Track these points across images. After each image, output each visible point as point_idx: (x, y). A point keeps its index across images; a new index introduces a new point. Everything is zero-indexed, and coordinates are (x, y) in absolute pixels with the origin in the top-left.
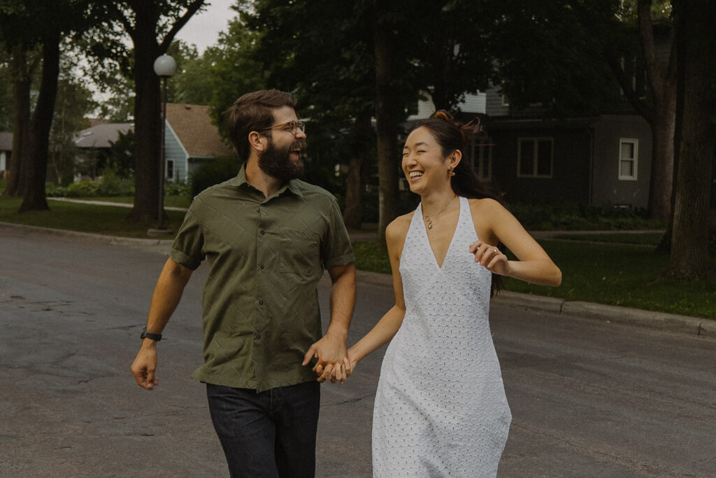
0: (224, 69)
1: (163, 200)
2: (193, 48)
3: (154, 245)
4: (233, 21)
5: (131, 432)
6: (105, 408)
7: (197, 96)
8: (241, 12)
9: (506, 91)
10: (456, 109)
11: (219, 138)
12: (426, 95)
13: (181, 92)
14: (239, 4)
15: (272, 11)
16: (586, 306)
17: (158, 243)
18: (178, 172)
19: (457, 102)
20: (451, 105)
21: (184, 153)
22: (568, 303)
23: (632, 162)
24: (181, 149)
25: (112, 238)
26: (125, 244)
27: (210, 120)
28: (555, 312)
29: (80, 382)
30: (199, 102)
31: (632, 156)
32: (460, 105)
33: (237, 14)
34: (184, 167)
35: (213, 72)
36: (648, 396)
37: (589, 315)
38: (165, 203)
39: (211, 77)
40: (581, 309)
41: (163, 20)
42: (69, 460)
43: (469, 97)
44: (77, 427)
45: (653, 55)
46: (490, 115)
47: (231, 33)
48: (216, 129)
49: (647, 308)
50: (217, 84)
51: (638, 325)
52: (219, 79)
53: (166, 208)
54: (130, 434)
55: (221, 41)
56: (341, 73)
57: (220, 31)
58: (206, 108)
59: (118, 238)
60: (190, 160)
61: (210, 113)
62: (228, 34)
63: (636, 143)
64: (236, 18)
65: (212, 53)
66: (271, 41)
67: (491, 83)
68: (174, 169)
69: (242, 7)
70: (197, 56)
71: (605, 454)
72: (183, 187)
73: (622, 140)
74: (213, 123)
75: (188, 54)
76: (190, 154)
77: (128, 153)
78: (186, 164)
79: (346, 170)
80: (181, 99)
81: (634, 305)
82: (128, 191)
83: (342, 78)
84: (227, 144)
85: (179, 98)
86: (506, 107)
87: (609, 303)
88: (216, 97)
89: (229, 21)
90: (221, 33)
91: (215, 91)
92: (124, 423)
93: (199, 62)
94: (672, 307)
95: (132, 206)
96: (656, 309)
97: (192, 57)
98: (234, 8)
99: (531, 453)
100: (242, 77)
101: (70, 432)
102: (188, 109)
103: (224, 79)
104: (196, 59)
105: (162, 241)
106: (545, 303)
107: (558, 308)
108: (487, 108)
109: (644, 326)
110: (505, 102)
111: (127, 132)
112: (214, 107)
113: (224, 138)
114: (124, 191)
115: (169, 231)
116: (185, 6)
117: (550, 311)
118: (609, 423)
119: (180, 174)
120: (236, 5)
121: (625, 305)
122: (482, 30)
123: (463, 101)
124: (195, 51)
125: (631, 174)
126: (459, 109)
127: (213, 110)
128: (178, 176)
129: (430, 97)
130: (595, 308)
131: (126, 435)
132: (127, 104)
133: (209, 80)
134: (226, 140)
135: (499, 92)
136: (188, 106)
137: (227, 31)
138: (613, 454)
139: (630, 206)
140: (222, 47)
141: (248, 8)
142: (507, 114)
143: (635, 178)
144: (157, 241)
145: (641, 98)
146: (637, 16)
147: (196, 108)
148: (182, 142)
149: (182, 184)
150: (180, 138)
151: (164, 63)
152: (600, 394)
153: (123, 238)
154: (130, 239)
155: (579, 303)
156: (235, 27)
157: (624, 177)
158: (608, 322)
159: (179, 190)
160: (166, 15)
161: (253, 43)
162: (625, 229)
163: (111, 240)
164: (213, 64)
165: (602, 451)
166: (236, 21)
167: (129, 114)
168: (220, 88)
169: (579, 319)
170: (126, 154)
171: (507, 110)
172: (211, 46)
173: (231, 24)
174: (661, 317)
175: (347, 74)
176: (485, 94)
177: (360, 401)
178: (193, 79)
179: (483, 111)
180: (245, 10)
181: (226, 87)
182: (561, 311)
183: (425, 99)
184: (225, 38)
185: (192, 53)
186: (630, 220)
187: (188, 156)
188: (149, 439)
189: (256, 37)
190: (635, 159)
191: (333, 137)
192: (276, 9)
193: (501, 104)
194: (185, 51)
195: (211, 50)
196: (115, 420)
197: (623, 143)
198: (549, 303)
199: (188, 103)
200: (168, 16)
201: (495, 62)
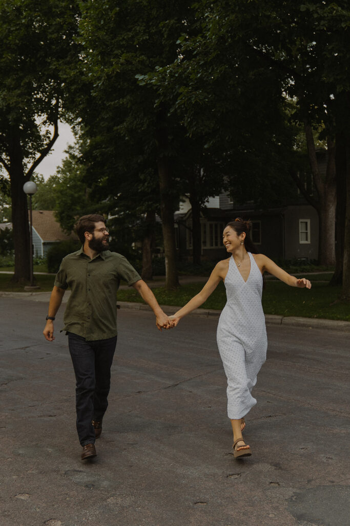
0: (62, 188)
1: (33, 268)
2: (41, 177)
3: (29, 296)
4: (65, 159)
5: (42, 414)
6: (22, 400)
7: (46, 205)
8: (70, 154)
9: (233, 195)
10: (204, 206)
11: (61, 229)
12: (184, 199)
13: (35, 204)
14: (69, 149)
15: (94, 152)
16: (296, 319)
17: (32, 295)
18: (37, 251)
19: (204, 202)
20: (201, 204)
21: (40, 240)
22: (285, 318)
23: (307, 233)
24: (38, 237)
25: (3, 293)
26: (11, 296)
27: (54, 219)
28: (278, 324)
29: (2, 384)
30: (47, 209)
31: (307, 230)
32: (206, 204)
33: (67, 155)
34: (41, 248)
35: (55, 190)
36: (347, 372)
37: (299, 325)
38: (34, 270)
39: (54, 194)
40: (293, 321)
41: (25, 160)
42: (6, 436)
43: (211, 199)
44: (7, 414)
45: (317, 170)
46: (222, 209)
47: (64, 166)
48: (59, 224)
49: (333, 319)
50: (58, 197)
51: (328, 329)
52: (59, 194)
53: (34, 273)
54: (41, 416)
55: (58, 172)
56: (139, 188)
57: (58, 166)
58: (52, 213)
59: (7, 293)
60: (44, 244)
61: (55, 215)
62: (62, 167)
63: (309, 221)
64: (67, 158)
65: (53, 179)
66: (92, 171)
67: (223, 190)
68: (34, 249)
69: (71, 151)
70: (44, 181)
71: (334, 410)
72: (40, 260)
73: (300, 220)
74: (57, 221)
75: (38, 181)
76: (44, 240)
77: (6, 241)
78: (42, 246)
79: (139, 245)
80: (36, 207)
81: (324, 318)
82: (7, 264)
83: (140, 190)
84: (66, 233)
85: (35, 207)
86: (231, 204)
87: (310, 317)
88: (58, 205)
89: (63, 160)
90: (58, 167)
91: (57, 202)
92: (36, 409)
93: (46, 185)
94: (347, 317)
95: (13, 273)
96: (338, 319)
97: (41, 182)
98: (66, 152)
99: (289, 412)
100: (73, 193)
101: (3, 417)
102: (42, 213)
103: (62, 195)
104: (43, 183)
105: (34, 293)
106: (272, 319)
107: (280, 321)
108: (220, 205)
109: (332, 329)
110: (231, 201)
111: (5, 228)
112: (57, 212)
113: (64, 229)
114: (5, 264)
115: (38, 287)
116: (39, 151)
117: (275, 323)
118: (330, 390)
119: (38, 252)
120: (67, 150)
121: (319, 317)
122: (216, 159)
123: (208, 202)
124: (43, 179)
125: (307, 240)
126: (205, 206)
127: (57, 213)
128: (37, 253)
129: (187, 200)
130: (302, 320)
131: (38, 417)
132: (3, 212)
133: (53, 195)
134: (65, 231)
135: (228, 195)
136: (41, 211)
137: (61, 166)
138: (338, 410)
139: (307, 258)
140: (59, 176)
141: (74, 151)
142: (232, 208)
143: (309, 242)
144: (30, 293)
145: (311, 195)
146: (306, 148)
147: (46, 212)
148: (38, 233)
149: (40, 258)
150: (37, 231)
151: (29, 186)
152: (319, 373)
153: (10, 293)
154: (14, 293)
155: (292, 318)
156: (67, 164)
157: (302, 242)
158: (311, 328)
159: (39, 262)
160: (27, 157)
161: (78, 172)
162: (306, 272)
163: (2, 294)
164: (54, 186)
165: (331, 408)
166: (67, 160)
167: (4, 218)
168: (60, 200)
169: (293, 327)
170: (5, 242)
171: (232, 205)
172: (53, 175)
173: (64, 161)
174: (342, 323)
175: (143, 188)
176: (218, 197)
177: (178, 386)
178: (42, 196)
179: (218, 207)
180: (73, 153)
181: (64, 199)
182: (281, 323)
183: (184, 201)
184: (60, 170)
185: (40, 180)
186: (308, 267)
187: (42, 241)
188: (54, 418)
189: (80, 169)
190: (309, 231)
191: (130, 226)
192: (97, 151)
193: (228, 202)
194: (36, 179)
195: (52, 177)
196: (30, 408)
197: (301, 222)
198: (275, 319)
199: (41, 210)
200: (28, 158)
201: (225, 178)
